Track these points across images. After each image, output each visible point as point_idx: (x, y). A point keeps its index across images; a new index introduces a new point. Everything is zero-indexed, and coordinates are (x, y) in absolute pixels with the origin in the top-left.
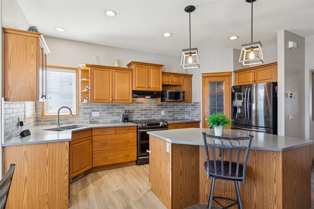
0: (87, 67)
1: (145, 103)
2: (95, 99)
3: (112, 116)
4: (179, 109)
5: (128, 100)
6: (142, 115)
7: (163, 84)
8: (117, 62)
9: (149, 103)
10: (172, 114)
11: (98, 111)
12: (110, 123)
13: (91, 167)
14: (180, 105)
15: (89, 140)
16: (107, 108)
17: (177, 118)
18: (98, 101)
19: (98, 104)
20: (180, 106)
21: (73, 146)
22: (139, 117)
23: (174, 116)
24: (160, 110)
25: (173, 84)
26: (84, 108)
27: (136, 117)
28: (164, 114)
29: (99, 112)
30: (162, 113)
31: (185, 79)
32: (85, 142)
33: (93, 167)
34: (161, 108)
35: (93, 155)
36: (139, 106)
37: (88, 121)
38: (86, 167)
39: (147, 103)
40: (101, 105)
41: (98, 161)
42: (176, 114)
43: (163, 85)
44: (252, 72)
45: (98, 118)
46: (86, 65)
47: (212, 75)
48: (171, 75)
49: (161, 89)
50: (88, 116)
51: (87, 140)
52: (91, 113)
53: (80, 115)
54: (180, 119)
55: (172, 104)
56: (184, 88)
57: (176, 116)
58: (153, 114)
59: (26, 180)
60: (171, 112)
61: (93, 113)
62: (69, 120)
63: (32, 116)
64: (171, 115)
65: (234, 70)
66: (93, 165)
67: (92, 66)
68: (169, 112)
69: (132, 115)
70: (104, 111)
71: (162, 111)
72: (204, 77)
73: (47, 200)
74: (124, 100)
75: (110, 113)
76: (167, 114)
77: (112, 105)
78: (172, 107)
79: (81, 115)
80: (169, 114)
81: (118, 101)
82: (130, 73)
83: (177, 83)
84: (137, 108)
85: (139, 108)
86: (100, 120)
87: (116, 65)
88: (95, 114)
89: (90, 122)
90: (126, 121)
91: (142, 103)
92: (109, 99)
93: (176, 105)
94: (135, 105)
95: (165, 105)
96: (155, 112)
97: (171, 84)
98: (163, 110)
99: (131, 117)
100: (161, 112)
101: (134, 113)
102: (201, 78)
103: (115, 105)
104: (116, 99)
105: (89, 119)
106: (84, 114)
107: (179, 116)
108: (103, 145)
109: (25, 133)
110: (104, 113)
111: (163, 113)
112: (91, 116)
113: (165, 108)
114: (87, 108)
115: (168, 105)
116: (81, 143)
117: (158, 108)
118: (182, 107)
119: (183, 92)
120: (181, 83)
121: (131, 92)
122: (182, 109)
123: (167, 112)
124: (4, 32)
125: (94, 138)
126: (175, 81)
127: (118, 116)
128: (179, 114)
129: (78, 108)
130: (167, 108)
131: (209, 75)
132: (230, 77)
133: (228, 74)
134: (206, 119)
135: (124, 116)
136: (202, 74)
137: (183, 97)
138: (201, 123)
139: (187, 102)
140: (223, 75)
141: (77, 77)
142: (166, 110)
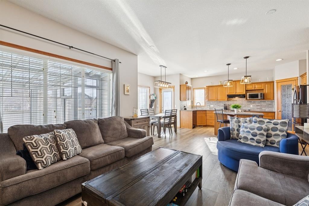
3: (220, 107)
4: (267, 104)
5: (225, 99)
10: (260, 107)
11: (213, 104)
16: (217, 103)
17: (264, 110)
18: (212, 100)
20: (267, 102)
23: (262, 108)
24: (249, 104)
25: (255, 89)
31: (266, 85)
33: (207, 125)
35: (207, 120)
37: (209, 108)
40: (214, 102)
41: (208, 123)
42: (263, 107)
43: (246, 90)
44: (305, 77)
47: (283, 81)
48: (254, 84)
49: (244, 93)
50: (209, 106)
51: (204, 114)
52: (210, 105)
53: (206, 106)
55: (259, 101)
56: (266, 91)
58: (244, 107)
59: (184, 119)
60: (259, 106)
61: (211, 105)
62: (202, 107)
68: (257, 106)
72: (278, 83)
73: (188, 125)
74: (223, 99)
75: (219, 105)
77: (220, 102)
78: (259, 103)
83: (259, 88)
84: (233, 103)
87: (220, 84)
88: (212, 106)
91: (236, 101)
92: (216, 99)
95: (253, 102)
96: (245, 106)
98: (252, 104)
103: (221, 102)
104: (219, 99)
111: (251, 106)
112: (210, 106)
113: (253, 103)
114: (208, 103)
115: (256, 102)
116: (201, 115)
118: (270, 103)
119: (261, 93)
120: (263, 88)
121: (226, 96)
122: (270, 104)
123: (255, 106)
124: (180, 85)
125: (207, 114)
126: (257, 87)
127: (222, 107)
128: (267, 107)
129: (205, 103)
130: (255, 103)
131: (280, 81)
132: (297, 81)
133: (295, 79)
134: (278, 111)
135: (224, 107)
136: (276, 81)
137: (261, 97)
138: (276, 113)
139: (269, 99)
140: (291, 80)
141: (205, 91)
142: (254, 104)
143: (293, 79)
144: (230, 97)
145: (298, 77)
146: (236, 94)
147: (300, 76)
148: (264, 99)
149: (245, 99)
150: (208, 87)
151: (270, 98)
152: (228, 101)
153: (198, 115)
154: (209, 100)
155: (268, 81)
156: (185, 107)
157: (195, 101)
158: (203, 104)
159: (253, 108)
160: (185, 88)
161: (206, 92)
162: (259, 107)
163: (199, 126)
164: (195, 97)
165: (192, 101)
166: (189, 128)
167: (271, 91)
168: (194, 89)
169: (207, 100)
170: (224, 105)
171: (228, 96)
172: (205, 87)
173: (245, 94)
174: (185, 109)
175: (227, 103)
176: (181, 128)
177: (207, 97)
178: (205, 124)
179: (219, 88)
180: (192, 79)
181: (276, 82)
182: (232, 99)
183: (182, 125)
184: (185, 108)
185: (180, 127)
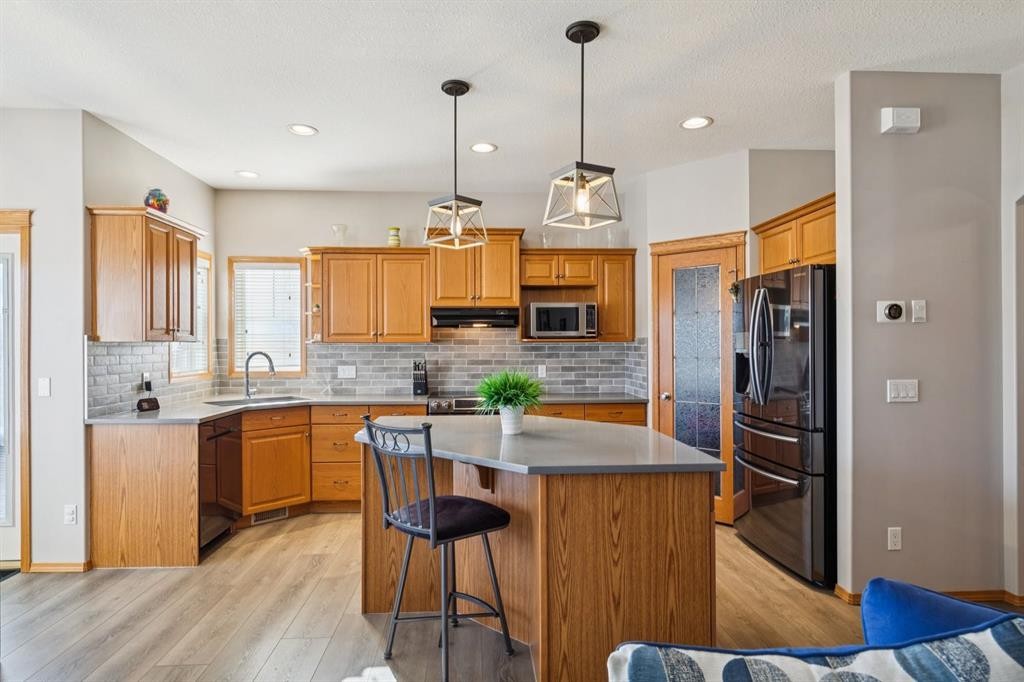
0: (313, 254)
1: (484, 342)
2: (332, 332)
3: (389, 377)
4: (603, 362)
5: (418, 334)
6: (474, 376)
7: (523, 284)
8: (393, 232)
9: (497, 342)
10: (577, 376)
11: (354, 363)
12: (382, 395)
13: (308, 500)
14: (604, 348)
15: (303, 432)
16: (374, 356)
17: (592, 388)
18: (346, 337)
19: (352, 345)
20: (606, 351)
21: (254, 442)
22: (466, 383)
23: (584, 382)
24: (532, 363)
25: (562, 283)
26: (319, 356)
27: (456, 383)
28: (544, 375)
29: (354, 367)
30: (539, 372)
31: (606, 265)
32: (289, 437)
33: (314, 499)
34: (536, 356)
35: (314, 472)
36: (467, 350)
37: (329, 387)
38: (293, 496)
39: (493, 342)
40: (361, 349)
41: (324, 486)
42: (590, 376)
43: (524, 289)
44: (790, 229)
45: (353, 381)
46: (311, 250)
47: (679, 247)
48: (556, 257)
49: (516, 302)
50: (328, 376)
51: (296, 433)
52: (334, 370)
53: (310, 373)
54: (603, 394)
55: (574, 345)
56: (605, 296)
57: (589, 383)
59: (124, 492)
60: (571, 369)
61: (340, 368)
62: (284, 384)
63: (206, 372)
64: (573, 379)
65: (753, 226)
66: (314, 496)
67: (324, 252)
68: (565, 369)
69: (445, 376)
70: (368, 363)
71: (540, 366)
72: (659, 255)
73: (158, 538)
74: (408, 334)
75: (385, 369)
76: (558, 376)
77: (391, 349)
78: (573, 356)
79: (312, 373)
80: (563, 376)
81: (389, 337)
82: (425, 262)
83: (578, 280)
84: (459, 356)
85: (464, 356)
86: (357, 388)
87: (391, 242)
88: (346, 372)
89: (332, 389)
90: (419, 391)
91: (475, 342)
92: (368, 334)
93: (590, 349)
94: (452, 349)
95: (551, 348)
96: (517, 369)
97: (555, 284)
98: (543, 363)
99: (442, 383)
100: (537, 369)
101: (448, 369)
102: (650, 258)
103: (397, 349)
104: (386, 332)
105: (330, 382)
106: (319, 370)
107: (601, 383)
108: (336, 449)
109: (145, 406)
110: (369, 370)
111: (542, 371)
112: (335, 377)
113: (550, 356)
114: (326, 357)
115: (561, 348)
116: (275, 439)
117: (526, 356)
118: (613, 354)
119: (588, 307)
120: (592, 280)
121: (427, 314)
122: (613, 362)
123: (556, 369)
124: (90, 214)
125: (316, 430)
126: (571, 272)
127: (404, 377)
128: (603, 376)
129: (306, 355)
130: (558, 356)
131: (672, 248)
132: (740, 249)
133: (735, 240)
134: (663, 396)
135: (416, 377)
136: (652, 245)
137: (590, 324)
138: (650, 407)
139: (617, 337)
140: (715, 243)
141: (304, 279)
142: (552, 362)
143: (725, 242)
144: (449, 318)
145: (746, 233)
146: (479, 304)
147: (754, 229)
148: (599, 336)
149: (518, 332)
150: (326, 254)
151: (621, 331)
152: (434, 345)
153: (253, 445)
154: (329, 337)
155: (610, 247)
156: (148, 386)
157: (237, 339)
158: (289, 361)
159: (549, 383)
160: (136, 239)
161: (309, 284)
162: (572, 376)
163: (261, 517)
164: (237, 316)
165: (218, 341)
166: (167, 561)
167: (624, 293)
168: (231, 261)
169: (318, 337)
170: (416, 367)
171: (437, 317)
172: (304, 251)
173: (517, 309)
174: (149, 406)
175: (432, 356)
176: (101, 570)
177: (314, 316)
178: (304, 499)
179: (389, 267)
180: (217, 192)
181: (653, 254)
182: (453, 331)
183: (103, 547)
184: (146, 395)
185: (90, 565)
